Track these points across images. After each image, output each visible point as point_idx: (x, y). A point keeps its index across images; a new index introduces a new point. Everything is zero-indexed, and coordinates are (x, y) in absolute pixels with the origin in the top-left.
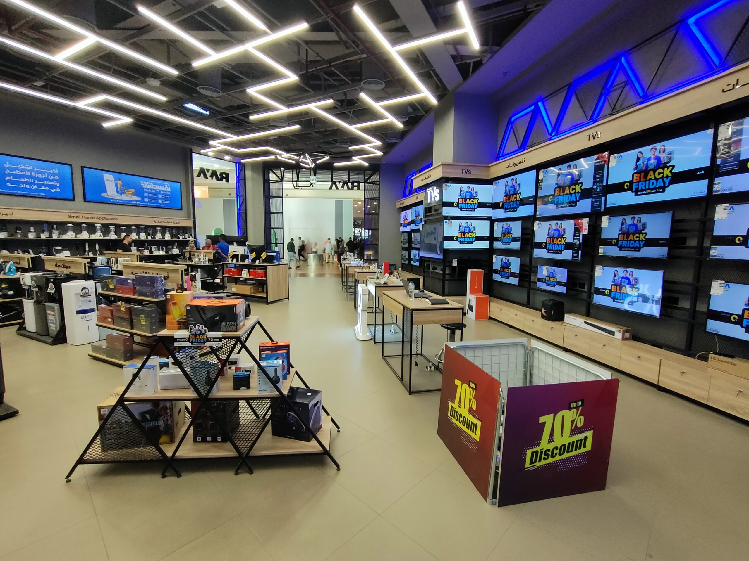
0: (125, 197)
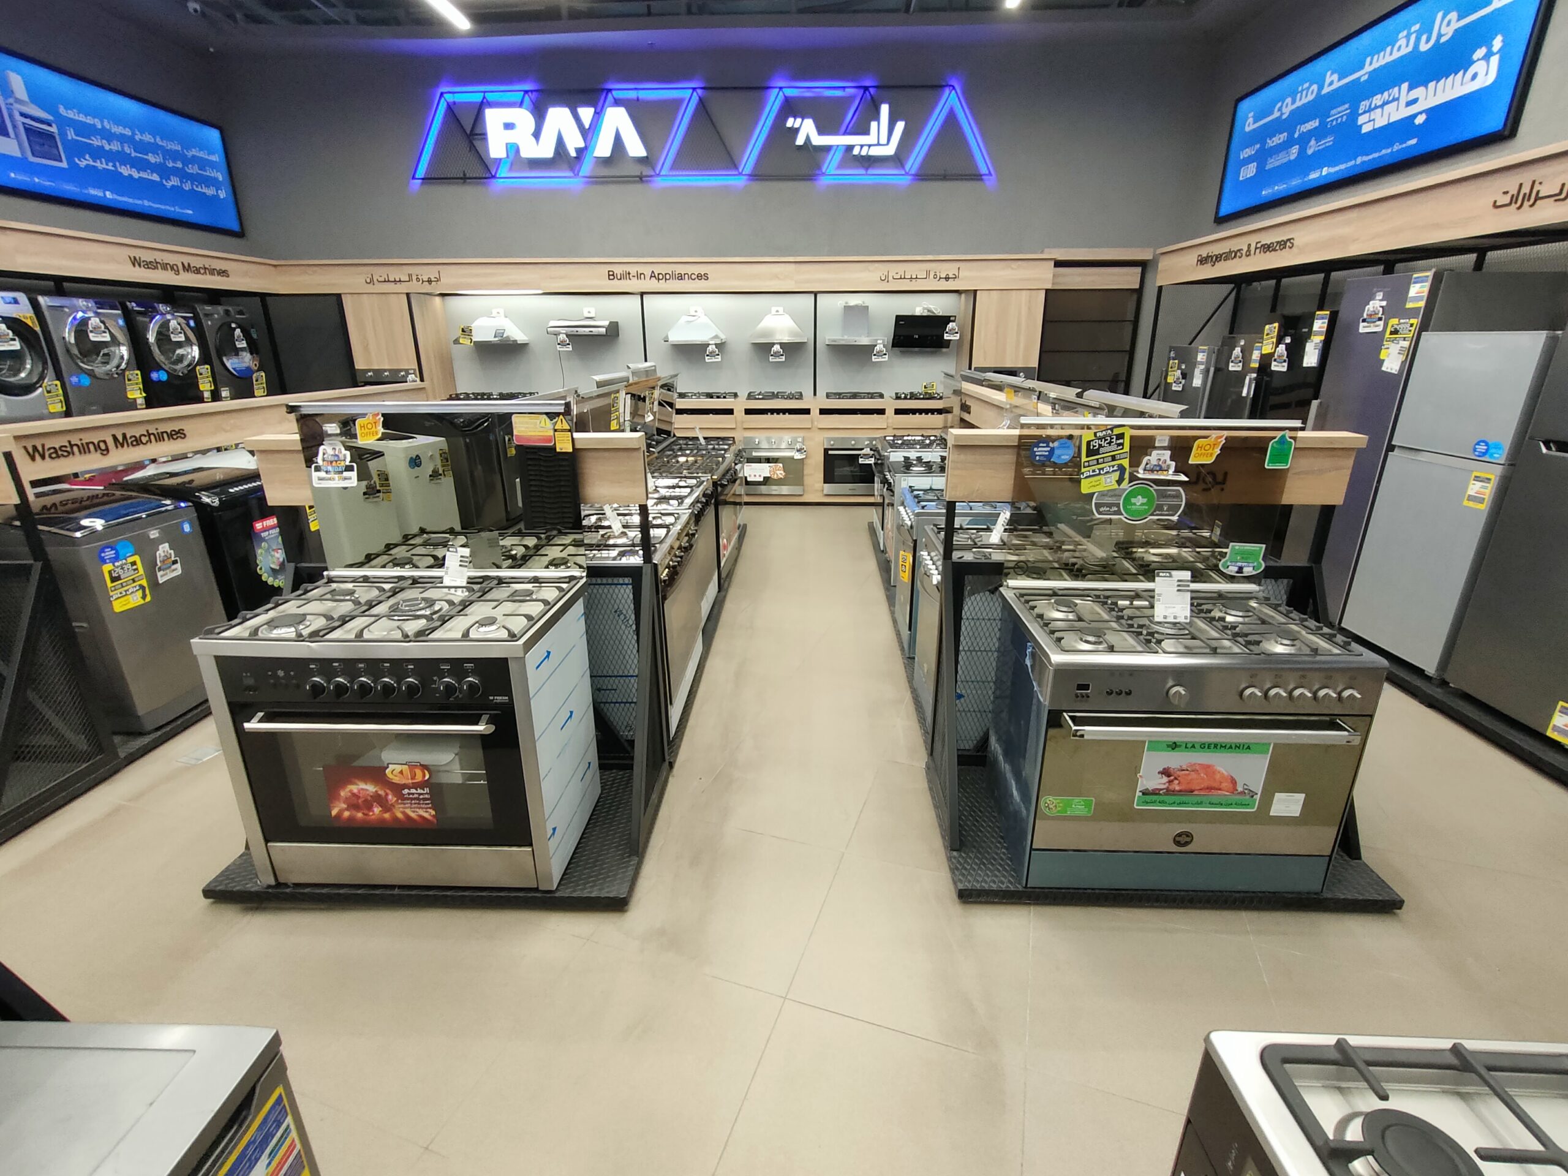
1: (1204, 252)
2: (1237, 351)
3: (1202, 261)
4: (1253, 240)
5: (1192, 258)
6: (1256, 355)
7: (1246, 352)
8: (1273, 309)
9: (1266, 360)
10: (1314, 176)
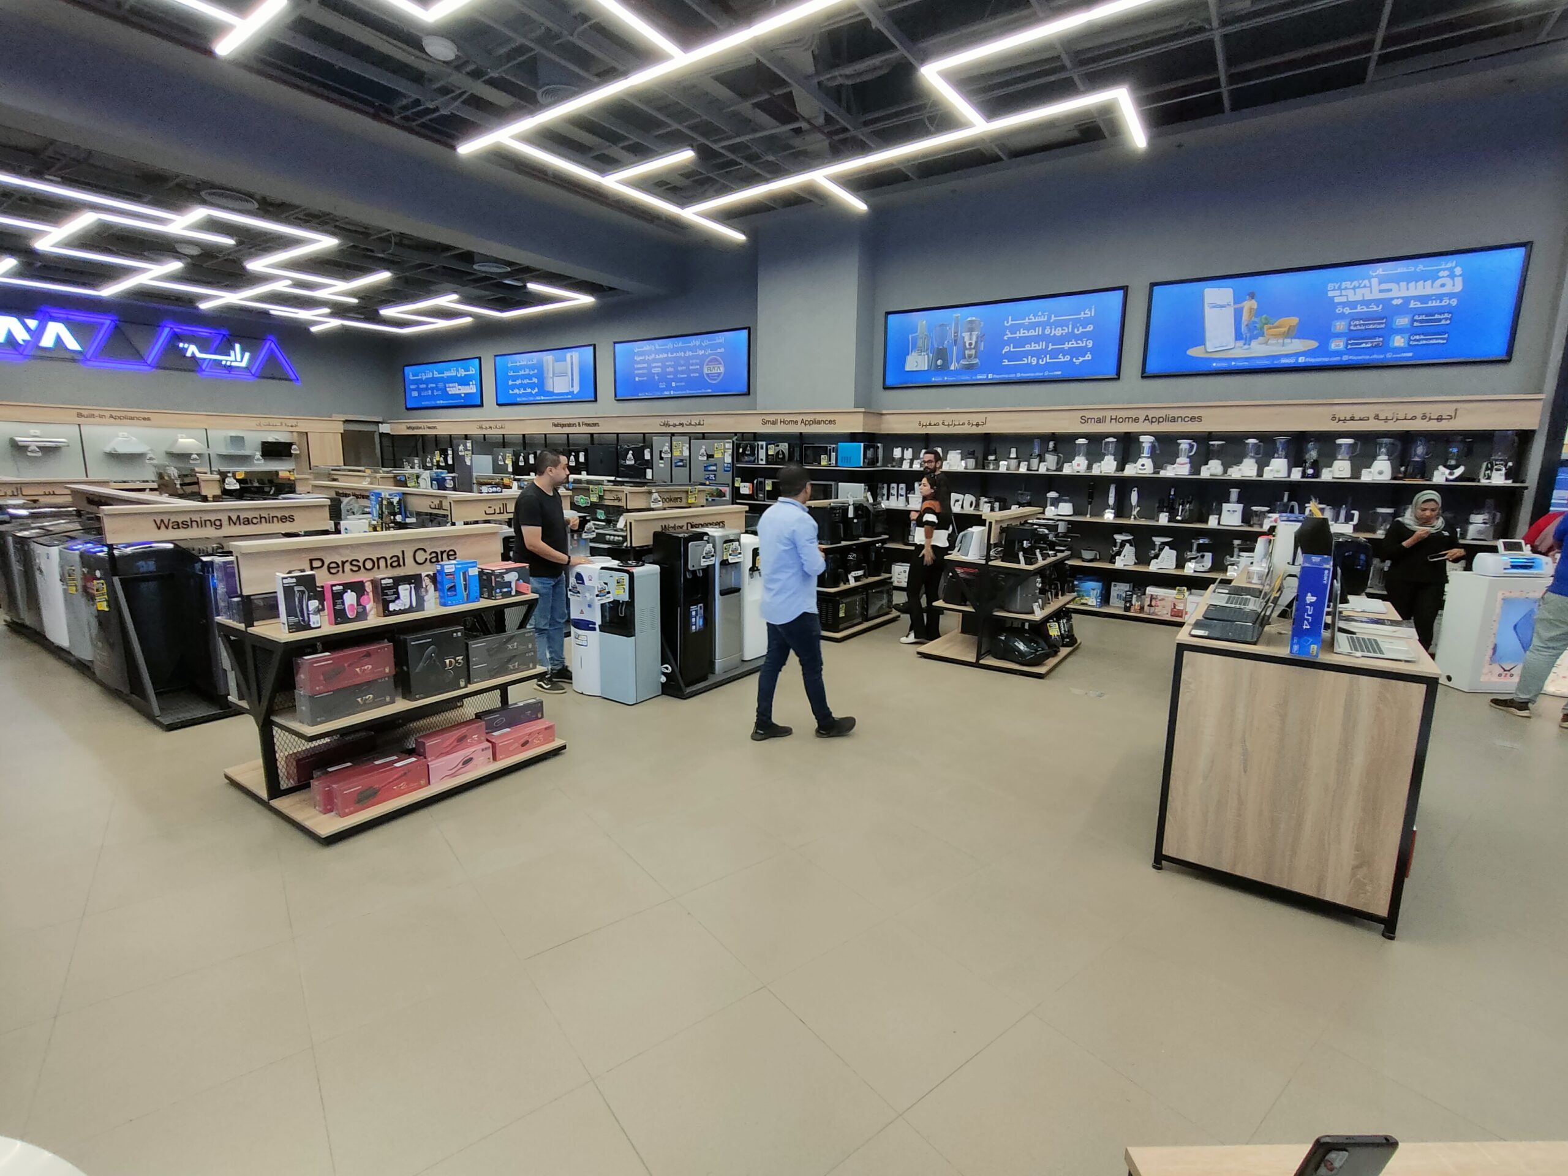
0: (1259, 350)
1: (409, 425)
2: (428, 459)
3: (409, 428)
4: (425, 424)
5: (404, 426)
6: (435, 461)
7: (432, 460)
8: (437, 445)
9: (438, 462)
10: (438, 402)
